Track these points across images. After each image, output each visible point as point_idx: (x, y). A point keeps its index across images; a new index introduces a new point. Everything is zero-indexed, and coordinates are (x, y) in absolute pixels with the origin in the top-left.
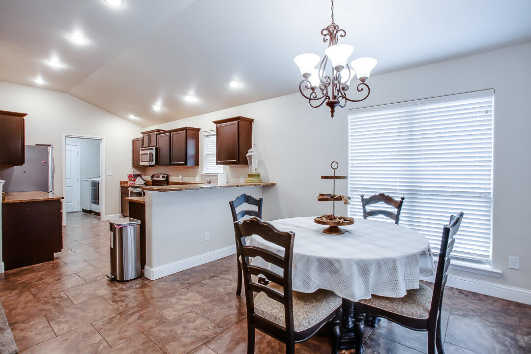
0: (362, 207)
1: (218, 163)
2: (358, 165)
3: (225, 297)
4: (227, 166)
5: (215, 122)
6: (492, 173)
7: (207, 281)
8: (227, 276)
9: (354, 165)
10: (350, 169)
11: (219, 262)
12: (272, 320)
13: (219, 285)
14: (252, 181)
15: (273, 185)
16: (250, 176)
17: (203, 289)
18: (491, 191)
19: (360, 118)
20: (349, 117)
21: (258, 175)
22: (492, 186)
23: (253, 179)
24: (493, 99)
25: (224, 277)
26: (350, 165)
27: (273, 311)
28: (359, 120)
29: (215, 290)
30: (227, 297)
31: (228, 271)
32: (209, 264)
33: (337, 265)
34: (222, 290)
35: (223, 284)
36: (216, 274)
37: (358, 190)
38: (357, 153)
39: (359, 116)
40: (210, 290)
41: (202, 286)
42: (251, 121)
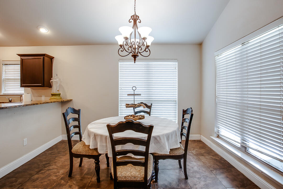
0: (133, 110)
1: (21, 86)
2: (124, 88)
3: (61, 182)
4: (29, 89)
5: (19, 55)
6: (177, 92)
7: (36, 176)
8: (51, 168)
9: (122, 89)
10: (119, 90)
11: (36, 159)
12: (133, 179)
13: (49, 175)
14: (55, 98)
15: (71, 100)
16: (53, 95)
17: (38, 183)
18: (177, 99)
19: (125, 64)
20: (119, 63)
21: (59, 95)
22: (177, 97)
23: (55, 97)
24: (177, 63)
25: (49, 168)
26: (119, 89)
27: (132, 174)
28: (124, 65)
29: (50, 180)
30: (63, 181)
31: (49, 163)
32: (29, 163)
33: (158, 139)
34: (55, 178)
35: (52, 174)
36: (40, 169)
37: (124, 101)
38: (123, 82)
39: (124, 63)
40: (45, 182)
41: (35, 181)
42: (52, 58)
